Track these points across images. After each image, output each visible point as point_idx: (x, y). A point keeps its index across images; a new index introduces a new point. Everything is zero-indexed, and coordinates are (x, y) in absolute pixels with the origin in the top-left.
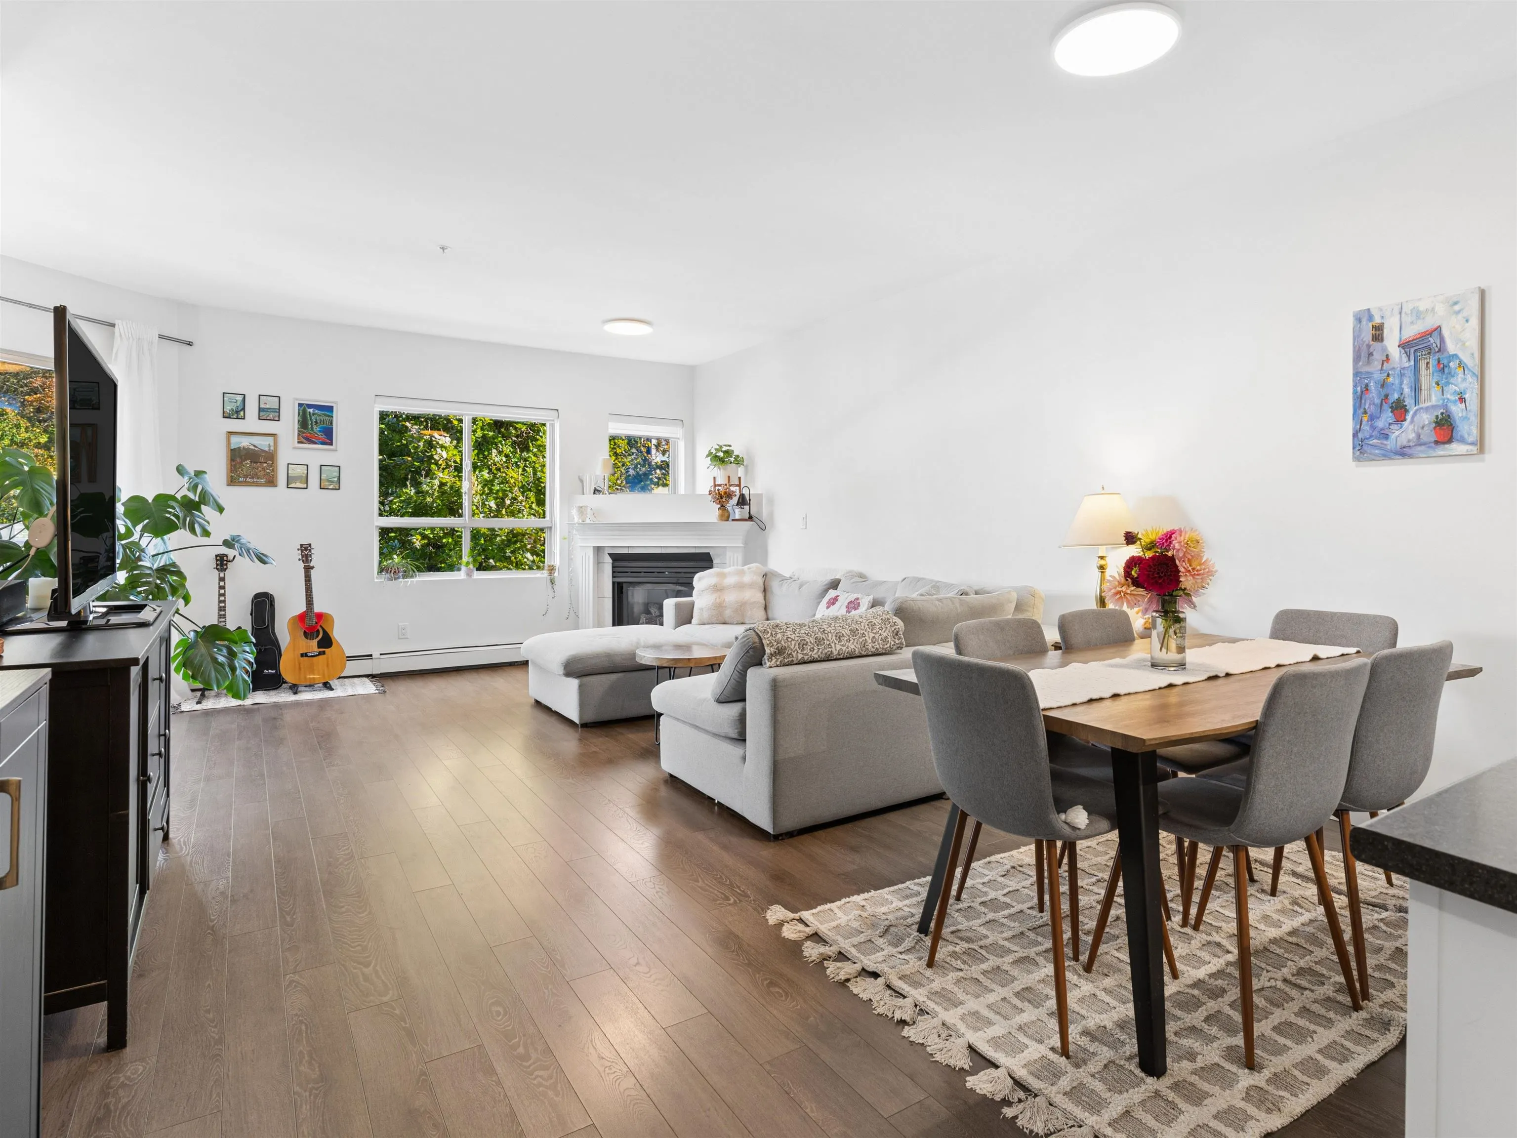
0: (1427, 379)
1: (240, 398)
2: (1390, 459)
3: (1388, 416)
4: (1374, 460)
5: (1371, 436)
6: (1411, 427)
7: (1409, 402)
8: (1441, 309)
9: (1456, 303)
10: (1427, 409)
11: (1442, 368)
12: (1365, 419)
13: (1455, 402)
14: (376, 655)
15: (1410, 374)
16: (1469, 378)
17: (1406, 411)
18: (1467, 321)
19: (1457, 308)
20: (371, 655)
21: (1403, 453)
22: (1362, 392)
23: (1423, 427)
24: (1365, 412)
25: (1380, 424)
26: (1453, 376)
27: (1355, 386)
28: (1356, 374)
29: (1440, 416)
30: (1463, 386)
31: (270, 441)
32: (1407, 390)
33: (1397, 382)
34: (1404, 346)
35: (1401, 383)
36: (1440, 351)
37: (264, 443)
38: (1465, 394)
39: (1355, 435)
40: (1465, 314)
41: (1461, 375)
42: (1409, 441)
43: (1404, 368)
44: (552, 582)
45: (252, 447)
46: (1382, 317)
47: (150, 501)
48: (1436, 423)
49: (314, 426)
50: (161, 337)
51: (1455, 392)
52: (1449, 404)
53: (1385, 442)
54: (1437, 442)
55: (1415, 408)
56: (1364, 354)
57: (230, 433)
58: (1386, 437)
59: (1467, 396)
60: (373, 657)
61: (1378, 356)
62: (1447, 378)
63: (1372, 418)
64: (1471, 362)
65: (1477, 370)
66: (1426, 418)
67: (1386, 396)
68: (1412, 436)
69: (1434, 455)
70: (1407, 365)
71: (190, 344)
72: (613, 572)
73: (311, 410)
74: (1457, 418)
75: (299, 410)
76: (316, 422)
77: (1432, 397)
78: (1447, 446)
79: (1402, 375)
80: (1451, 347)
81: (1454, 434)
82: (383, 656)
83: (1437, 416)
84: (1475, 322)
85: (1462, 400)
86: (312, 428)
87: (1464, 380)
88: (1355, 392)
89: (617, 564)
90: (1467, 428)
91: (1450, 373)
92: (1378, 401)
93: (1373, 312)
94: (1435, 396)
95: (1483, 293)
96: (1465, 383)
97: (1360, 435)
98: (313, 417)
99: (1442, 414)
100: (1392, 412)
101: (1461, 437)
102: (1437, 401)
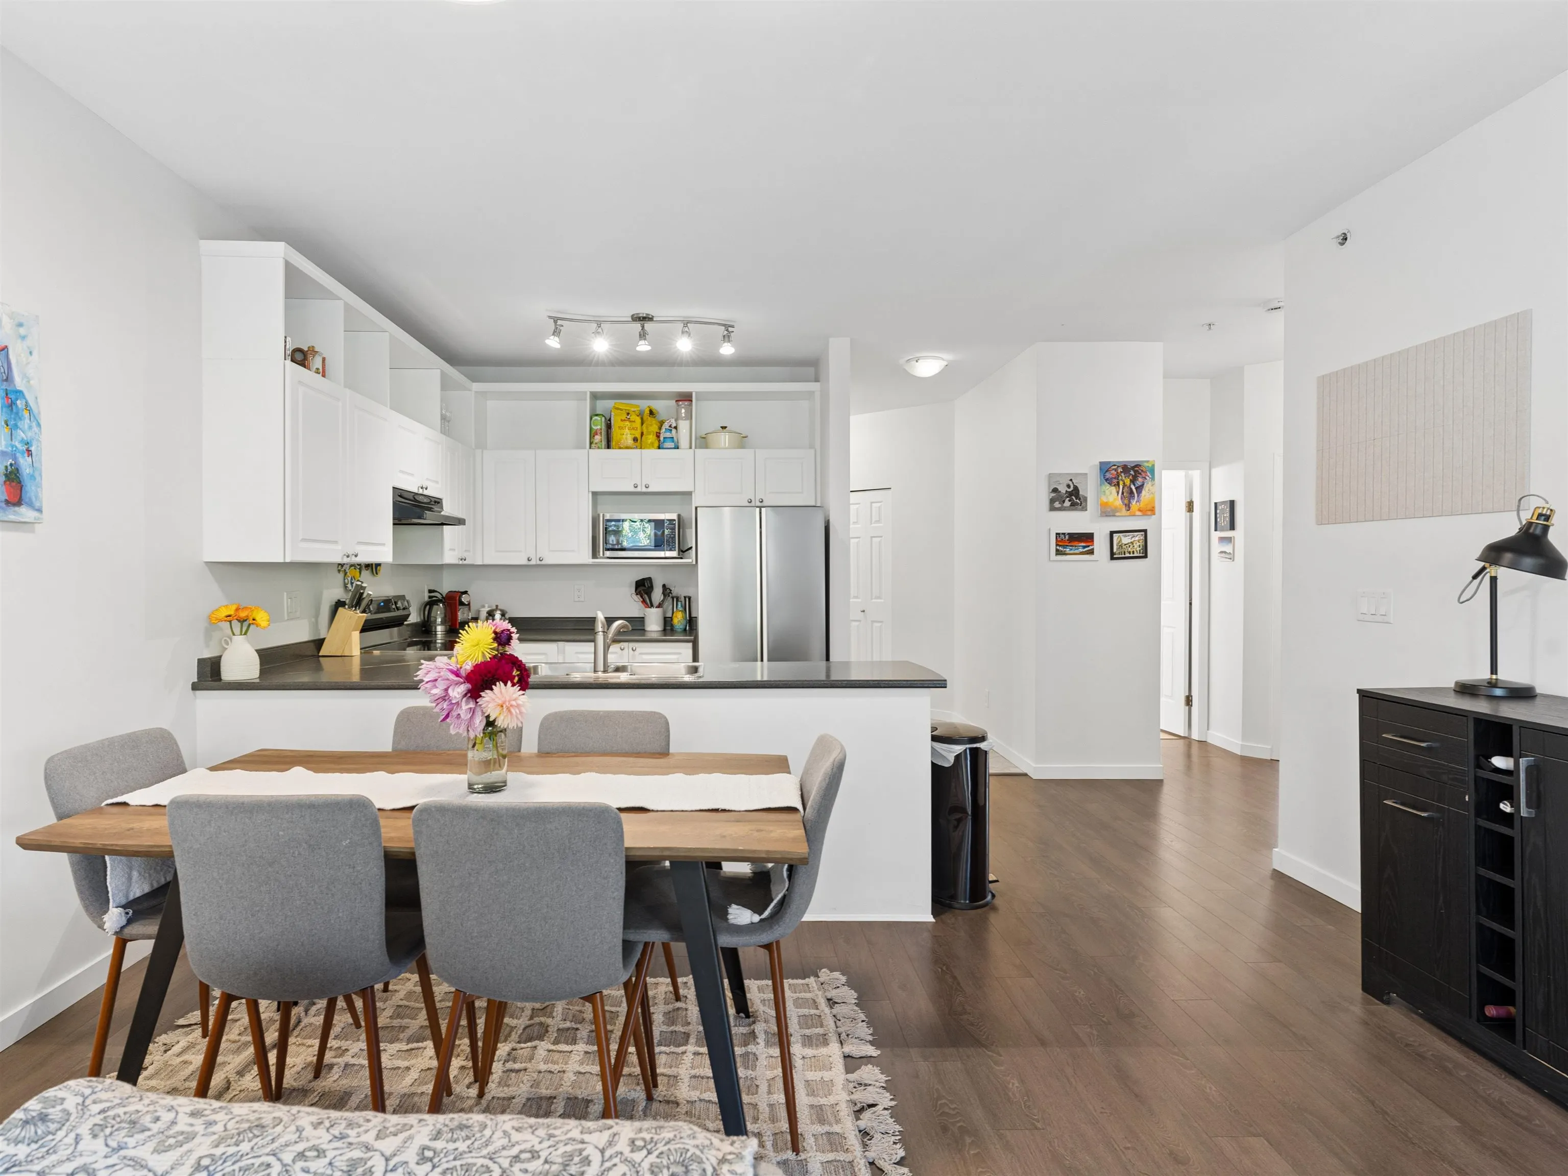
8: (6, 325)
9: (20, 325)
11: (10, 405)
13: (23, 454)
16: (35, 428)
18: (31, 353)
19: (22, 331)
26: (20, 419)
29: (9, 467)
30: (29, 435)
36: (6, 380)
38: (32, 446)
40: (28, 342)
41: (27, 421)
48: (6, 475)
51: (22, 441)
52: (18, 455)
54: (7, 502)
59: (33, 449)
62: (15, 420)
64: (36, 406)
69: (6, 519)
74: (25, 474)
78: (17, 509)
80: (19, 382)
81: (23, 495)
83: (6, 467)
84: (36, 358)
85: (29, 452)
87: (32, 427)
90: (35, 490)
91: (17, 413)
94: (5, 440)
96: (32, 431)
99: (11, 465)
101: (30, 499)
102: (6, 447)
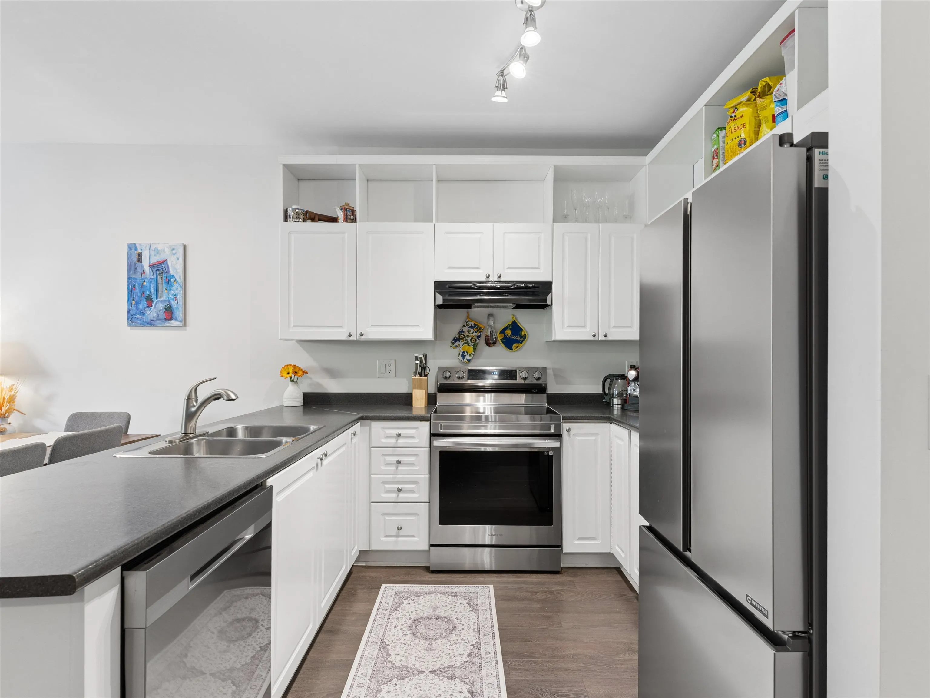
0: (161, 287)
2: (146, 326)
3: (144, 303)
4: (138, 326)
5: (136, 313)
6: (155, 310)
7: (153, 297)
8: (167, 251)
9: (173, 249)
10: (161, 301)
11: (168, 282)
12: (134, 303)
13: (173, 299)
15: (153, 281)
16: (179, 289)
17: (152, 302)
18: (178, 259)
19: (174, 252)
21: (151, 323)
22: (132, 288)
23: (160, 311)
24: (133, 300)
25: (141, 307)
26: (172, 286)
27: (128, 285)
28: (129, 278)
29: (167, 306)
30: (176, 292)
32: (153, 291)
33: (148, 285)
34: (151, 266)
35: (150, 286)
36: (167, 272)
38: (177, 296)
39: (129, 312)
40: (177, 255)
41: (175, 286)
42: (154, 317)
43: (151, 279)
46: (142, 249)
48: (165, 309)
51: (173, 295)
52: (171, 300)
53: (143, 317)
54: (165, 319)
55: (156, 300)
56: (133, 268)
58: (144, 314)
59: (178, 297)
61: (139, 270)
62: (170, 287)
63: (137, 303)
64: (180, 280)
65: (182, 284)
66: (161, 306)
67: (143, 292)
68: (155, 315)
69: (165, 325)
70: (152, 277)
74: (174, 308)
77: (164, 296)
78: (170, 321)
79: (150, 282)
80: (172, 272)
81: (173, 316)
83: (166, 306)
84: (181, 260)
85: (176, 299)
87: (177, 289)
88: (128, 288)
90: (179, 314)
91: (171, 284)
92: (139, 295)
93: (137, 246)
94: (165, 295)
95: (185, 247)
96: (177, 290)
97: (131, 312)
99: (168, 305)
100: (146, 301)
101: (176, 317)
102: (166, 298)
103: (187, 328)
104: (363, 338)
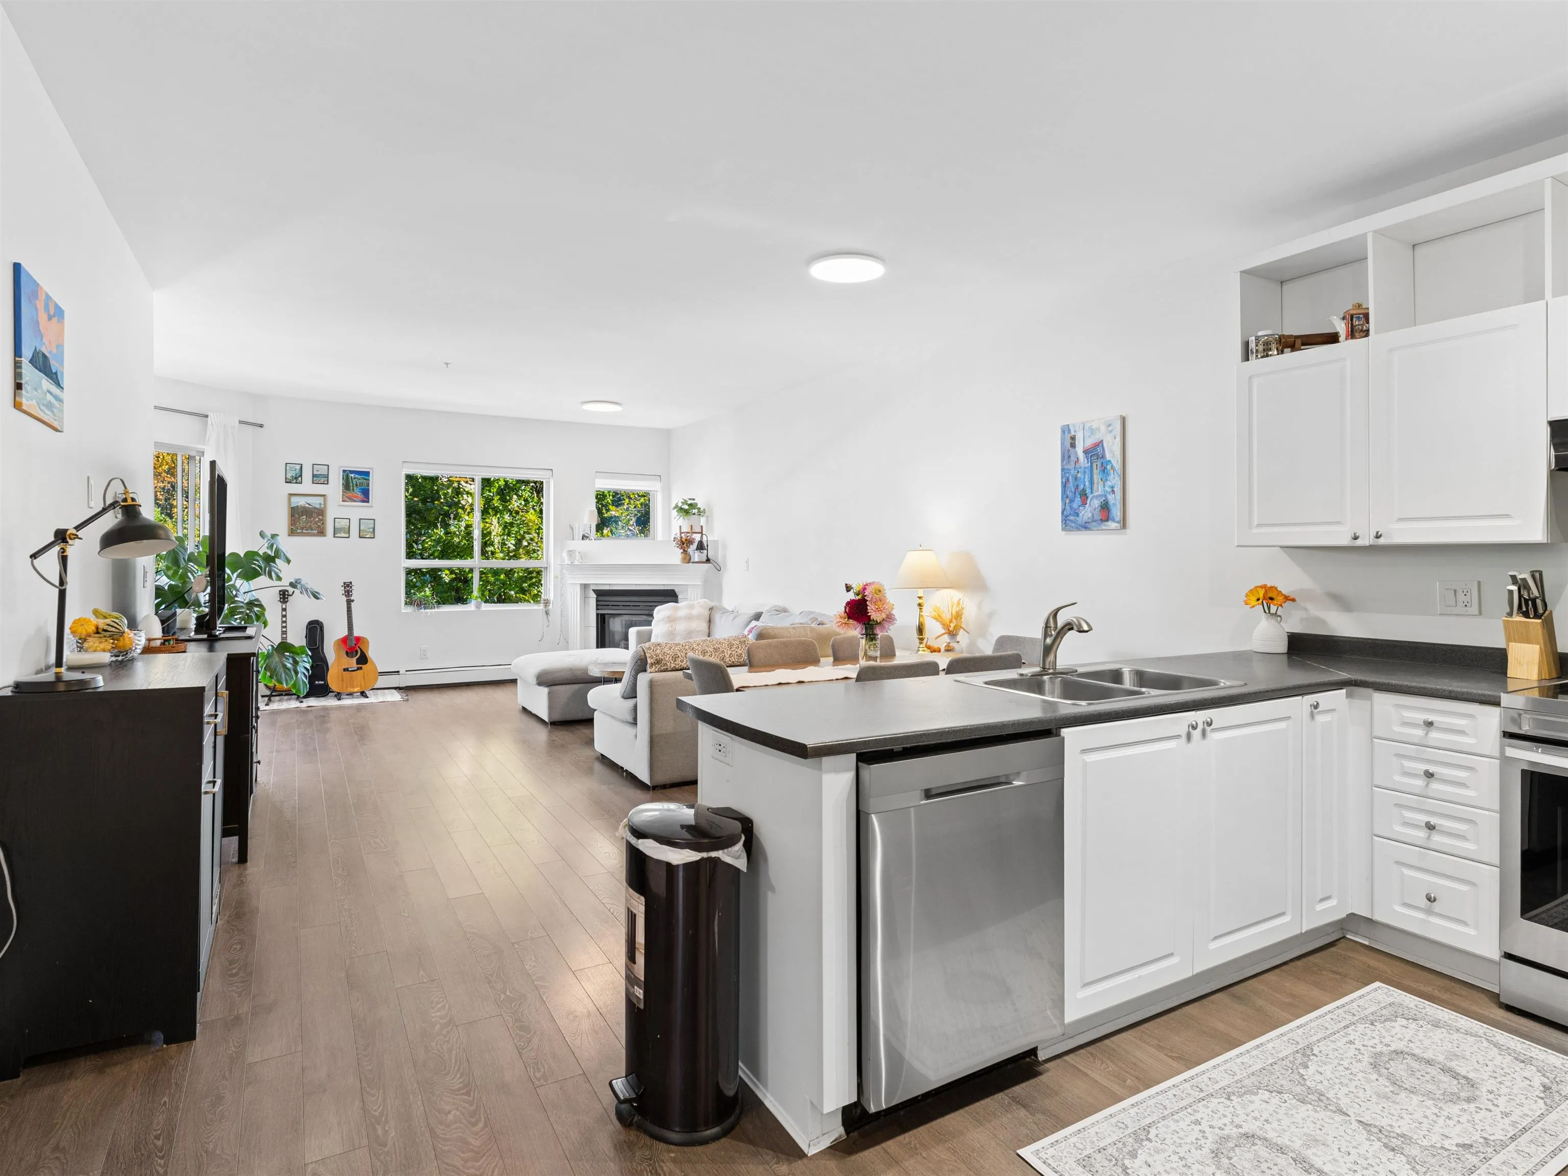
0: (1096, 478)
1: (298, 467)
2: (1080, 530)
3: (1078, 500)
4: (1072, 531)
5: (1070, 514)
6: (1089, 509)
7: (1088, 491)
8: (1103, 428)
9: (1110, 425)
10: (1097, 497)
11: (1104, 470)
12: (1067, 501)
13: (1111, 493)
14: (402, 671)
15: (1088, 472)
16: (1117, 478)
17: (1087, 498)
18: (1116, 439)
19: (1110, 428)
20: (398, 672)
21: (1085, 527)
22: (1066, 482)
23: (1095, 510)
24: (1067, 497)
25: (1075, 505)
26: (1109, 475)
27: (1062, 478)
28: (1063, 470)
30: (1113, 482)
31: (321, 500)
32: (1087, 483)
33: (1082, 477)
34: (1086, 452)
35: (1084, 478)
36: (1102, 457)
37: (316, 502)
39: (1062, 513)
40: (1114, 433)
41: (1112, 475)
42: (1089, 518)
43: (1085, 468)
44: (547, 613)
45: (307, 505)
46: (1075, 431)
47: (242, 556)
48: (1101, 506)
49: (355, 488)
50: (241, 422)
51: (1110, 486)
52: (1107, 494)
53: (1077, 519)
54: (1101, 520)
55: (1091, 496)
56: (1066, 457)
57: (291, 495)
58: (1078, 515)
59: (1115, 489)
60: (400, 673)
61: (1073, 459)
62: (1106, 476)
63: (1072, 501)
64: (1118, 465)
65: (1120, 472)
66: (1096, 503)
67: (1077, 486)
68: (1090, 515)
69: (1101, 529)
70: (1087, 465)
71: (261, 426)
72: (597, 605)
73: (353, 475)
74: (1112, 504)
75: (343, 475)
76: (357, 485)
77: (1099, 489)
78: (1106, 523)
79: (1085, 472)
80: (1108, 456)
81: (1110, 515)
82: (408, 673)
83: (1102, 502)
84: (1118, 440)
85: (1113, 491)
86: (353, 489)
87: (1114, 478)
88: (1062, 482)
89: (600, 598)
90: (1116, 512)
91: (1107, 473)
92: (1073, 490)
93: (1071, 427)
94: (1101, 488)
95: (1123, 420)
96: (1115, 480)
97: (1065, 513)
98: (354, 481)
99: (1104, 500)
100: (1080, 498)
101: (1113, 517)
102: (1102, 492)
103: (1127, 531)
104: (1382, 541)
